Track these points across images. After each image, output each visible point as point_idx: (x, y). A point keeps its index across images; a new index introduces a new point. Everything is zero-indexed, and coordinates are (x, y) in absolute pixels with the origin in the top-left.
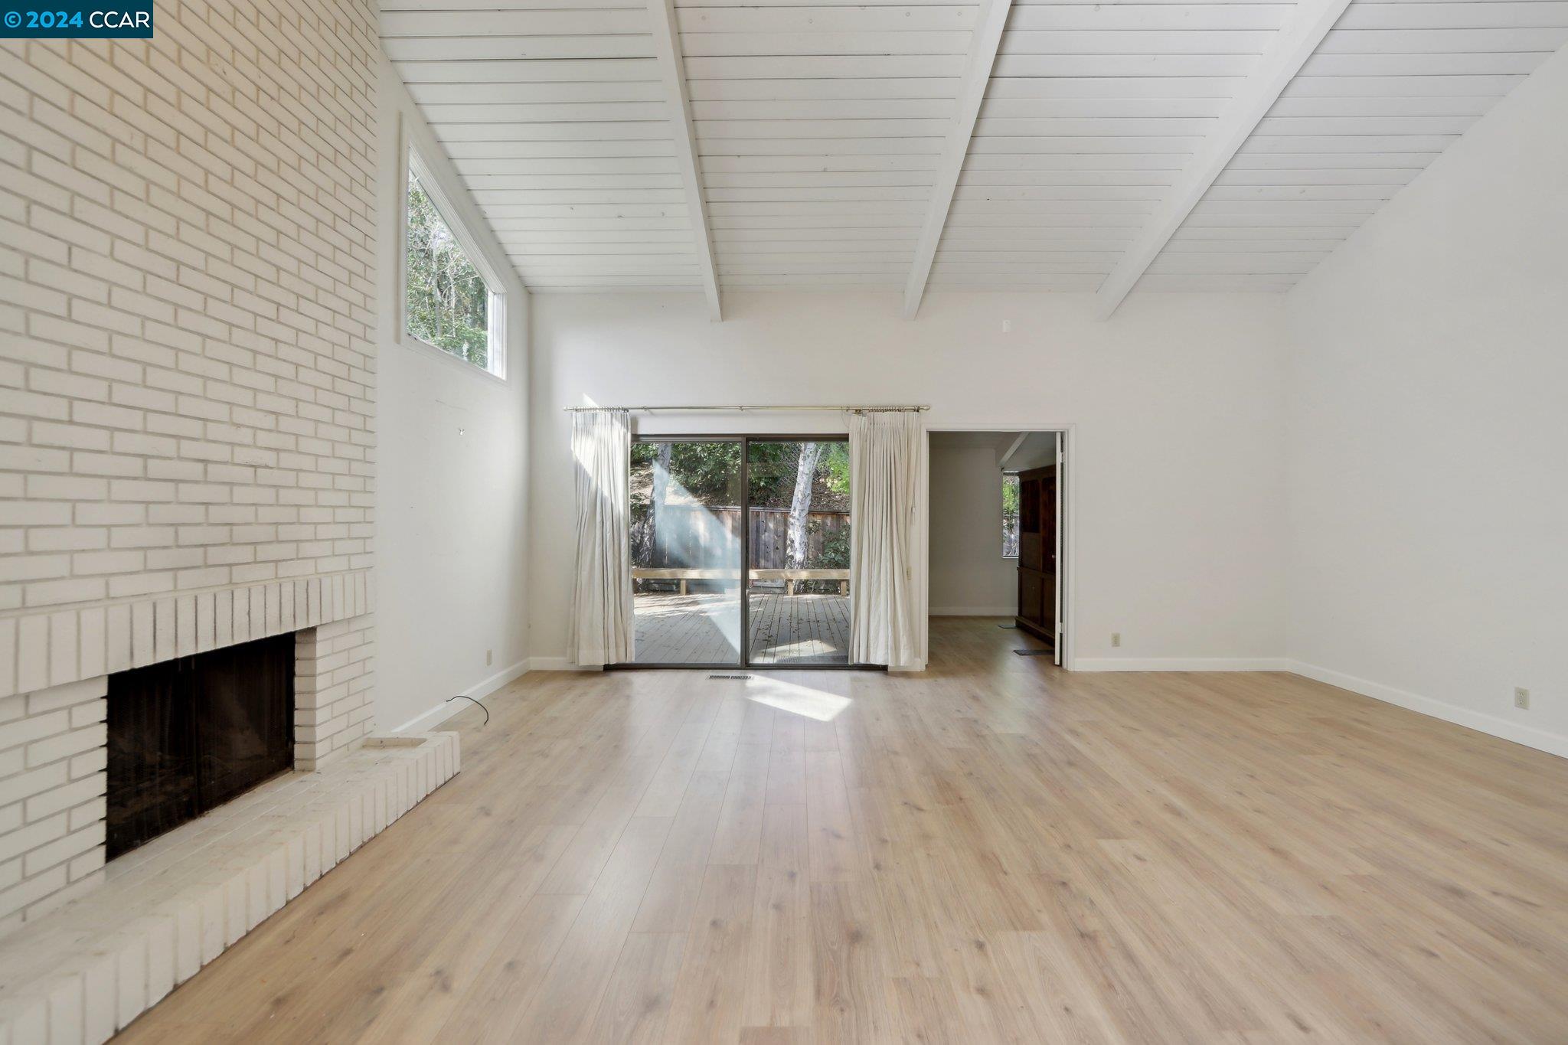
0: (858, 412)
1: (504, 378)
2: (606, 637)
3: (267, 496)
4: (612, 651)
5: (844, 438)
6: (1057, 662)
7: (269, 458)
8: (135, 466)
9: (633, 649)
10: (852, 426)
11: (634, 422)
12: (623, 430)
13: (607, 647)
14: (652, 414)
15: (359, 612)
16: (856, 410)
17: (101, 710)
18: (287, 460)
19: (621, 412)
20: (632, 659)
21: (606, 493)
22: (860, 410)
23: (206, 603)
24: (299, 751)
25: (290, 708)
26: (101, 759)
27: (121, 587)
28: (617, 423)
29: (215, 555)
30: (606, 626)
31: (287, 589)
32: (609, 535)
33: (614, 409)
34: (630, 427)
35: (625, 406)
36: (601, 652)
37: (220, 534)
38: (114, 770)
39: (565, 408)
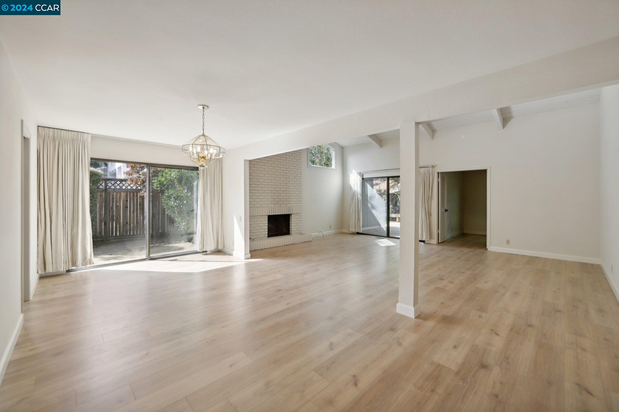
1: (335, 168)
2: (355, 226)
3: (285, 195)
4: (357, 229)
7: (285, 190)
8: (270, 192)
9: (361, 229)
11: (363, 175)
13: (355, 228)
14: (367, 173)
15: (298, 213)
17: (267, 219)
18: (288, 190)
19: (360, 174)
23: (277, 208)
24: (290, 232)
25: (289, 226)
26: (267, 227)
27: (269, 205)
28: (359, 176)
29: (279, 202)
30: (355, 223)
31: (287, 208)
32: (356, 202)
33: (358, 172)
34: (361, 177)
36: (354, 229)
37: (279, 200)
38: (269, 229)
39: (349, 173)
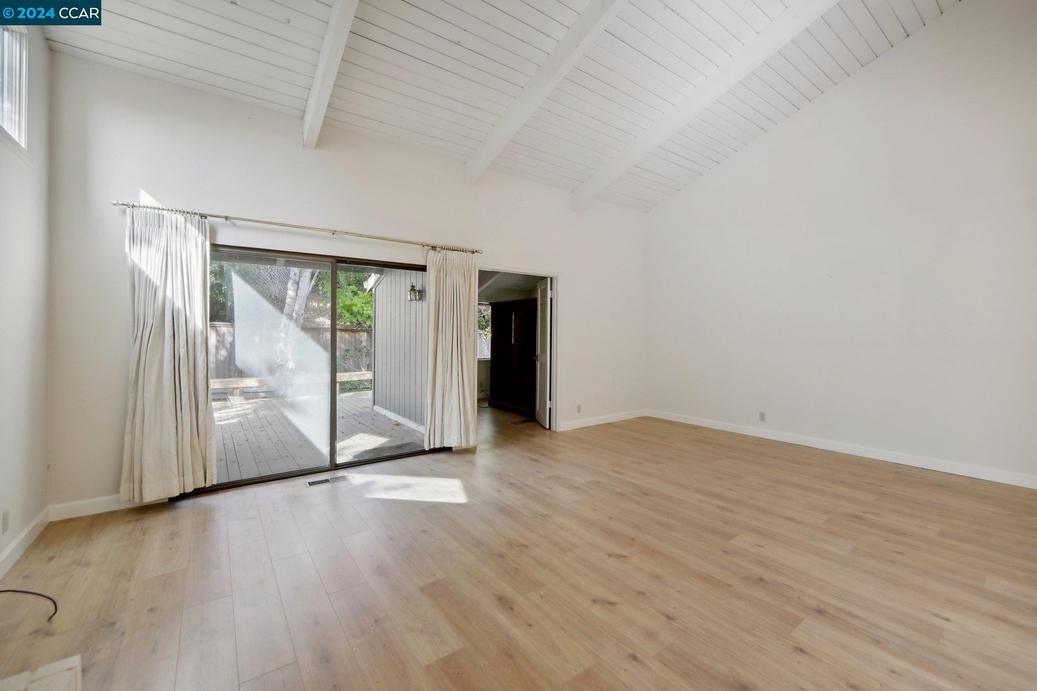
0: (434, 248)
1: (23, 146)
2: (181, 464)
4: (189, 477)
5: (423, 268)
6: (547, 427)
9: (215, 471)
10: (431, 260)
11: (213, 232)
12: (200, 238)
13: (182, 475)
14: (235, 225)
16: (432, 247)
19: (197, 217)
20: (213, 480)
21: (179, 304)
22: (435, 247)
28: (193, 228)
30: (180, 452)
33: (188, 213)
34: (208, 236)
35: (203, 212)
36: (176, 481)
39: (114, 202)
